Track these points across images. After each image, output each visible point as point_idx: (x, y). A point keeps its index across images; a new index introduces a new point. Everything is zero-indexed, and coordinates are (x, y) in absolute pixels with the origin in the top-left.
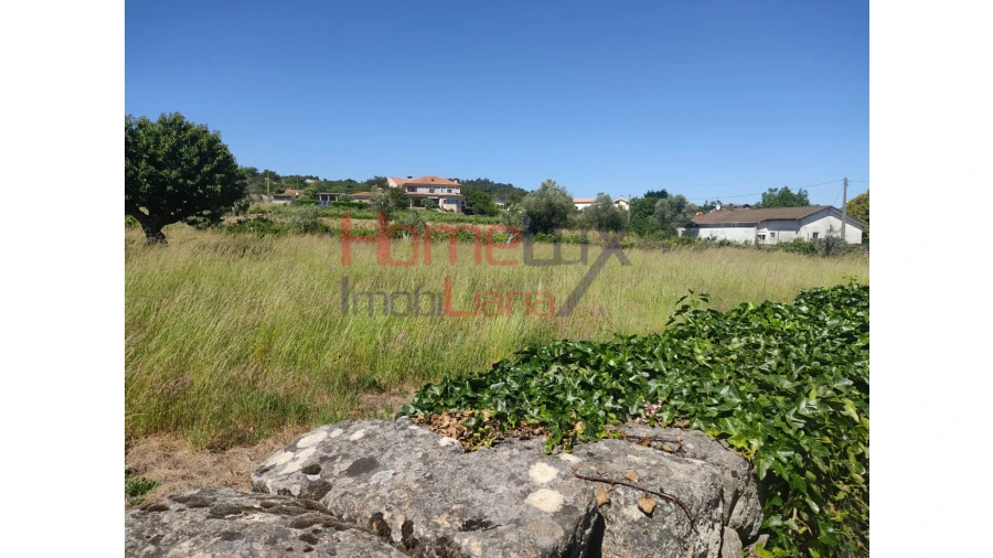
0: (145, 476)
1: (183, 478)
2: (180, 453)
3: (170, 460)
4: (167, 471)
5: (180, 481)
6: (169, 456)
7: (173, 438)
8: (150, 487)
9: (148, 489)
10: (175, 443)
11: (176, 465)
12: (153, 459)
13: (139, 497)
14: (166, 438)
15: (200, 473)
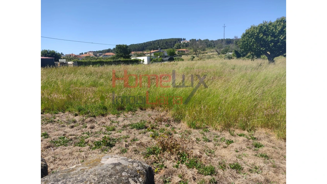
0: (260, 142)
1: (273, 147)
2: (272, 137)
3: (269, 139)
4: (267, 143)
5: (271, 148)
6: (268, 137)
7: (270, 131)
8: (261, 146)
9: (260, 147)
10: (271, 133)
11: (271, 141)
12: (263, 137)
13: (257, 148)
14: (268, 130)
15: (279, 148)
